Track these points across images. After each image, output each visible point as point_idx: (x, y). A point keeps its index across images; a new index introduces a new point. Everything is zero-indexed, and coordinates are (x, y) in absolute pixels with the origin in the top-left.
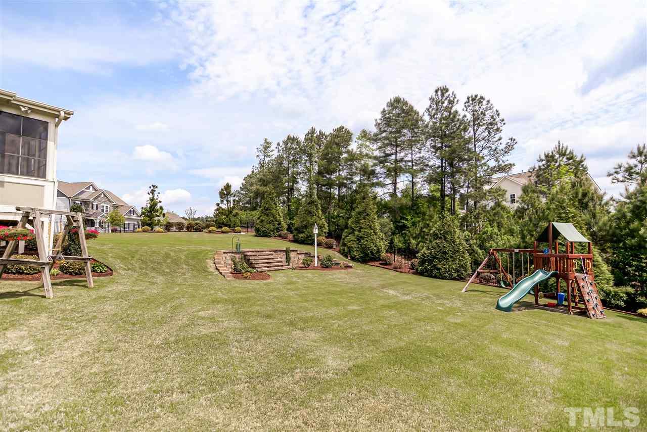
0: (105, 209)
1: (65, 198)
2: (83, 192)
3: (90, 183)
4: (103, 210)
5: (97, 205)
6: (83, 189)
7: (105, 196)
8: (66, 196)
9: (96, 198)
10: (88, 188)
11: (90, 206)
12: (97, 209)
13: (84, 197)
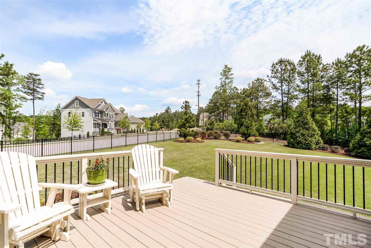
0: (111, 116)
1: (90, 109)
2: (100, 105)
3: (103, 99)
4: (110, 117)
5: (107, 113)
6: (100, 103)
7: (111, 107)
8: (90, 108)
9: (106, 109)
10: (102, 103)
11: (104, 114)
12: (107, 116)
13: (100, 108)
